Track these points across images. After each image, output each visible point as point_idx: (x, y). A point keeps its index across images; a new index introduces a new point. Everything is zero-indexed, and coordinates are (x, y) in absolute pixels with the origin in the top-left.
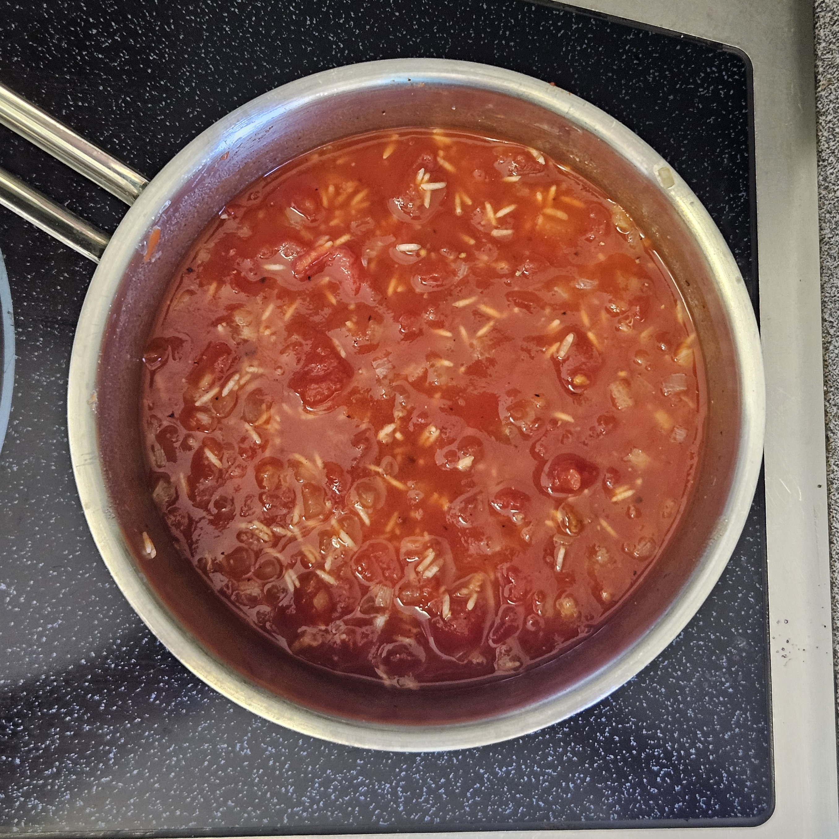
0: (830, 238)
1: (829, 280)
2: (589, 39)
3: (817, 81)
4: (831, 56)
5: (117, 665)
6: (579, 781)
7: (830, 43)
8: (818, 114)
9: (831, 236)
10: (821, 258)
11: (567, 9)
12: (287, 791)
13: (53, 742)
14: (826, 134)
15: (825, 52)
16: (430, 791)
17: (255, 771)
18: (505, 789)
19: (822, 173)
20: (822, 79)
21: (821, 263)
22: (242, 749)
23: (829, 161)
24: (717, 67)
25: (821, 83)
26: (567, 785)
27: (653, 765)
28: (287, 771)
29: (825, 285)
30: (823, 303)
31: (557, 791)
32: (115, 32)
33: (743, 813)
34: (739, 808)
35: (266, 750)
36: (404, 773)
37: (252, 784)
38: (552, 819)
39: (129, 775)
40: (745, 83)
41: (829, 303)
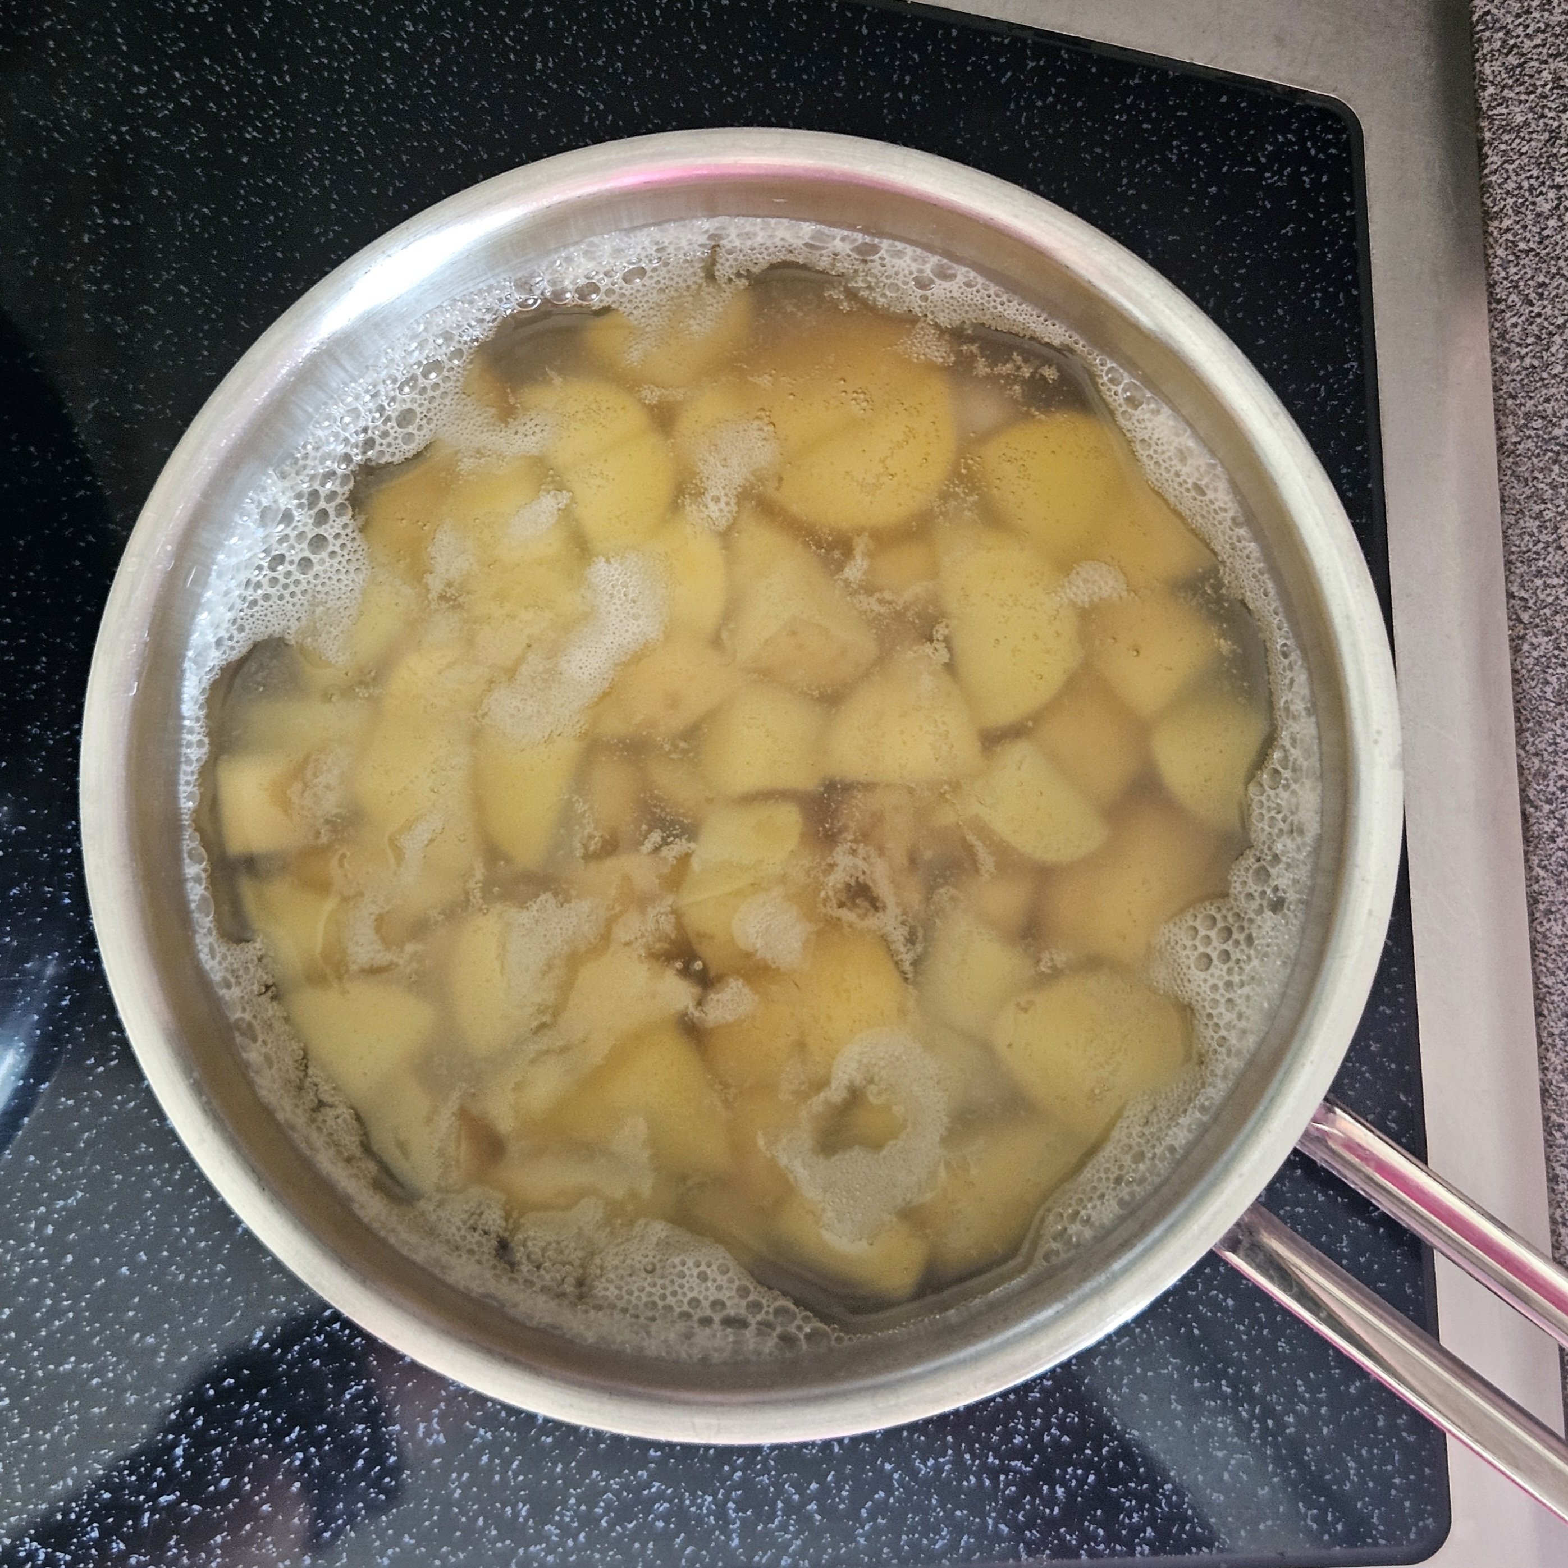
0: (1515, 444)
1: (1517, 521)
2: (1059, 87)
3: (1482, 157)
4: (1505, 111)
5: (187, 1278)
6: (1074, 1483)
7: (1503, 87)
8: (1487, 216)
9: (1518, 439)
10: (1501, 481)
11: (1016, 32)
12: (516, 1514)
13: (67, 1429)
14: (1501, 252)
15: (1494, 104)
16: (790, 1509)
17: (454, 1475)
18: (934, 1502)
19: (1497, 325)
20: (1490, 153)
21: (1502, 489)
22: (428, 1434)
23: (1509, 302)
24: (1297, 133)
25: (1488, 161)
26: (1052, 1490)
27: (1214, 1448)
28: (516, 1476)
29: (1510, 531)
30: (1508, 563)
31: (1032, 1503)
32: (181, 90)
33: (1389, 1536)
34: (1381, 1528)
35: (475, 1434)
36: (739, 1474)
37: (448, 1503)
38: (1024, 1556)
39: (212, 1488)
40: (1349, 162)
41: (1519, 565)
